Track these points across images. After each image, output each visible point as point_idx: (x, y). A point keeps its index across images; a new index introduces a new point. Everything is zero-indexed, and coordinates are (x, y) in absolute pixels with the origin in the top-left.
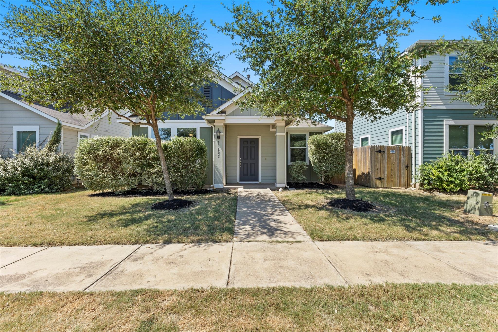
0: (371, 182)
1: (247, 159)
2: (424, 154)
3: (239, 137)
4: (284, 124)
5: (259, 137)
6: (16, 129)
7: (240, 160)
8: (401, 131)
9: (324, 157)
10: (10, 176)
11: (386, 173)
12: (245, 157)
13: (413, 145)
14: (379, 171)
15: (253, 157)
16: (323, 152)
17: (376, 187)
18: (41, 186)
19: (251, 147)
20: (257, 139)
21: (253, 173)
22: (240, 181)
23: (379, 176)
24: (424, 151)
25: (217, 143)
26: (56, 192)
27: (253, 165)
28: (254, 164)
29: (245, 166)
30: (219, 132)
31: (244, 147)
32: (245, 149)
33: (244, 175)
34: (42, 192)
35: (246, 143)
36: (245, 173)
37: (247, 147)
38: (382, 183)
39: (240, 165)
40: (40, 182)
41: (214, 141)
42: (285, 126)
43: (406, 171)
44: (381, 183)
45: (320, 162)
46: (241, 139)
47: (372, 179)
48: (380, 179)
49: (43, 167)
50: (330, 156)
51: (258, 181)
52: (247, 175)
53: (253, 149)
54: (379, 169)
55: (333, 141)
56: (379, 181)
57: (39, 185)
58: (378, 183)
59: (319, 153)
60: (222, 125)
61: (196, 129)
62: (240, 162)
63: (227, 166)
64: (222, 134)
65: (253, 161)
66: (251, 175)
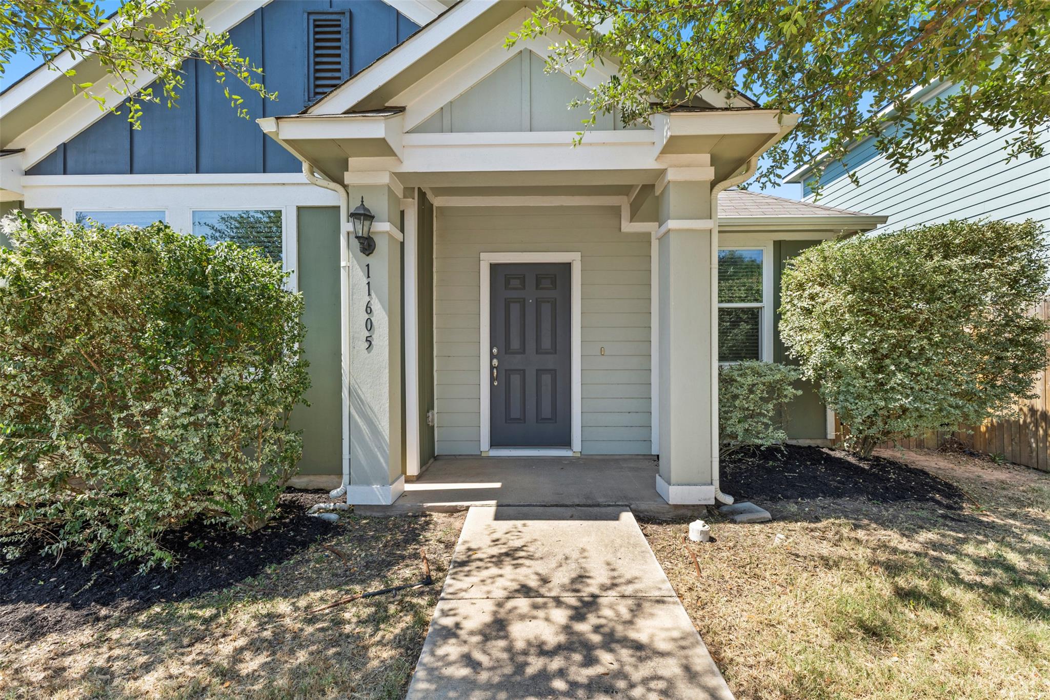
1: (523, 351)
3: (487, 259)
4: (709, 173)
5: (574, 258)
7: (492, 356)
9: (902, 344)
12: (515, 344)
15: (546, 343)
16: (902, 319)
19: (538, 303)
20: (566, 267)
21: (546, 411)
22: (494, 444)
25: (360, 275)
27: (546, 379)
28: (553, 372)
29: (516, 380)
30: (363, 215)
31: (508, 303)
32: (515, 309)
33: (509, 420)
35: (515, 283)
36: (516, 413)
37: (523, 302)
39: (492, 379)
41: (343, 264)
42: (713, 184)
45: (880, 369)
46: (495, 268)
50: (937, 338)
51: (566, 443)
52: (523, 419)
53: (546, 309)
55: (954, 263)
59: (878, 323)
60: (384, 179)
61: (278, 213)
62: (492, 368)
63: (435, 383)
64: (382, 227)
65: (550, 362)
66: (540, 419)
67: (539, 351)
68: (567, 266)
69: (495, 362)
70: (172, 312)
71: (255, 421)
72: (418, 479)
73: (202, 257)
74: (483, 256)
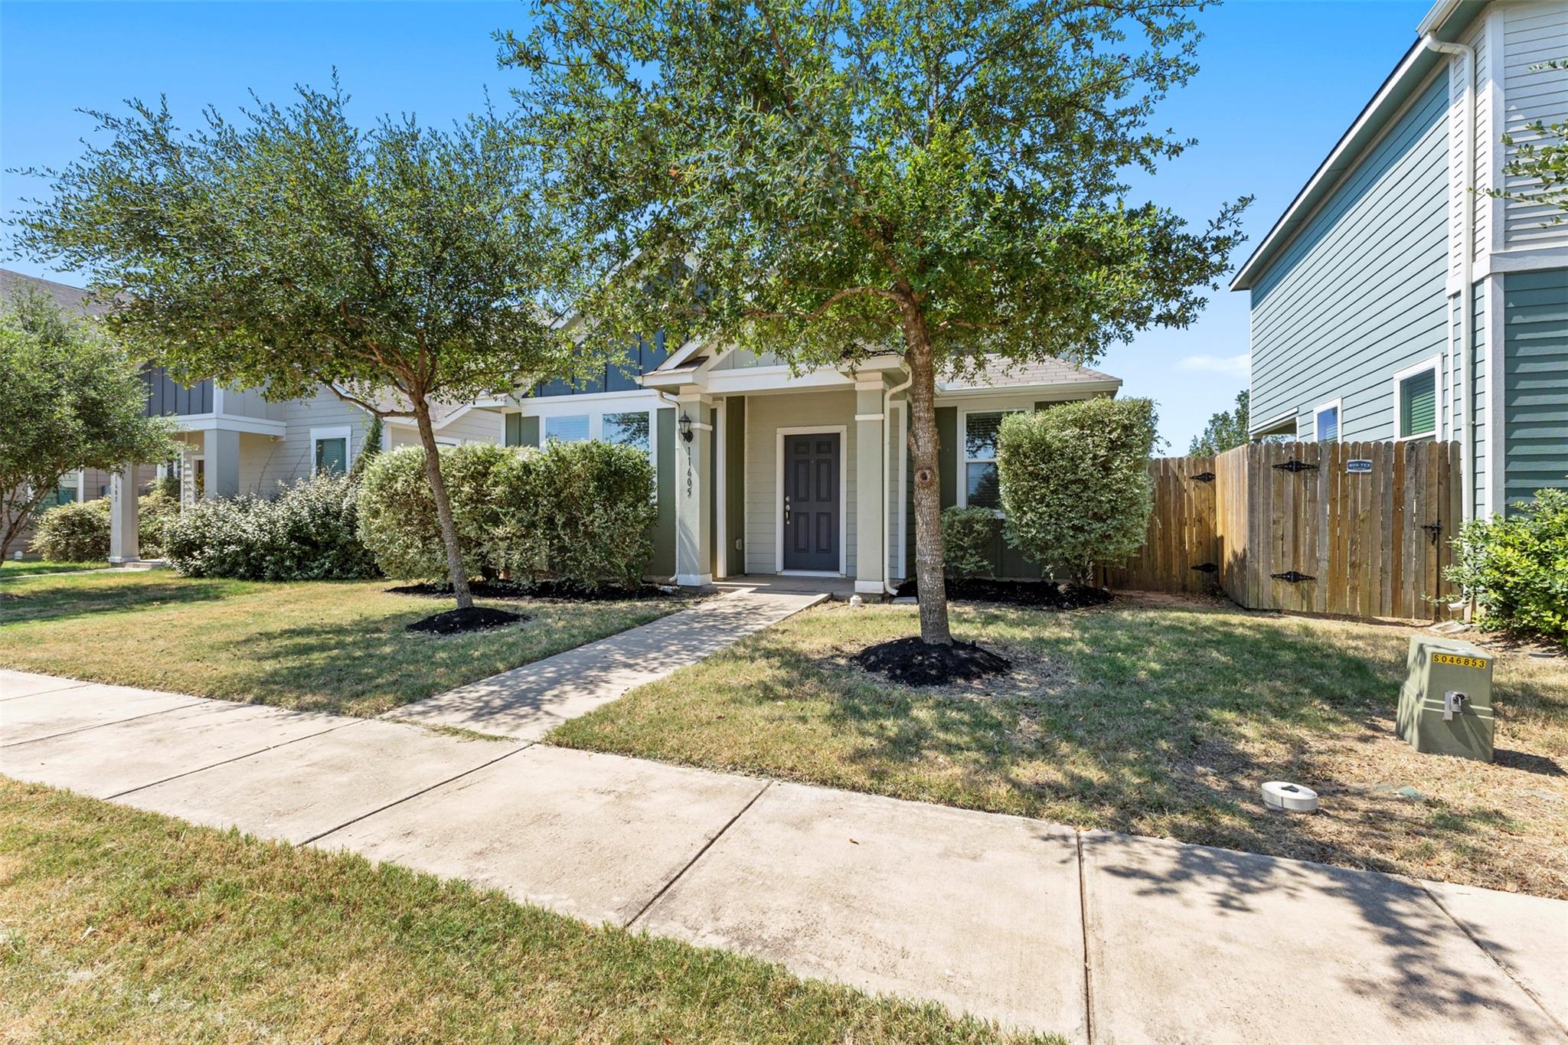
0: (1253, 590)
1: (807, 499)
2: (1509, 475)
3: (781, 432)
6: (317, 434)
7: (786, 504)
8: (1430, 375)
10: (267, 538)
11: (1323, 553)
12: (802, 494)
13: (1464, 439)
14: (1288, 546)
15: (824, 493)
17: (1280, 612)
18: (324, 564)
19: (818, 463)
20: (838, 437)
21: (824, 545)
22: (786, 567)
23: (1288, 567)
24: (1509, 459)
25: (684, 453)
26: (356, 578)
27: (824, 520)
28: (828, 515)
29: (802, 519)
30: (686, 420)
31: (796, 463)
32: (802, 468)
33: (797, 550)
34: (327, 576)
35: (802, 449)
36: (802, 545)
37: (807, 463)
38: (1306, 596)
39: (785, 520)
40: (325, 555)
41: (677, 448)
42: (884, 392)
43: (1433, 550)
44: (1296, 597)
46: (787, 438)
47: (1256, 576)
48: (1294, 577)
49: (327, 519)
51: (836, 569)
52: (806, 550)
53: (824, 468)
54: (1289, 538)
56: (1291, 588)
57: (322, 561)
58: (1286, 593)
60: (698, 398)
61: (647, 414)
62: (785, 511)
63: (746, 521)
64: (696, 426)
65: (826, 507)
66: (819, 550)
67: (818, 499)
68: (838, 435)
69: (788, 507)
70: (599, 478)
71: (631, 530)
72: (725, 580)
73: (609, 454)
74: (778, 430)
